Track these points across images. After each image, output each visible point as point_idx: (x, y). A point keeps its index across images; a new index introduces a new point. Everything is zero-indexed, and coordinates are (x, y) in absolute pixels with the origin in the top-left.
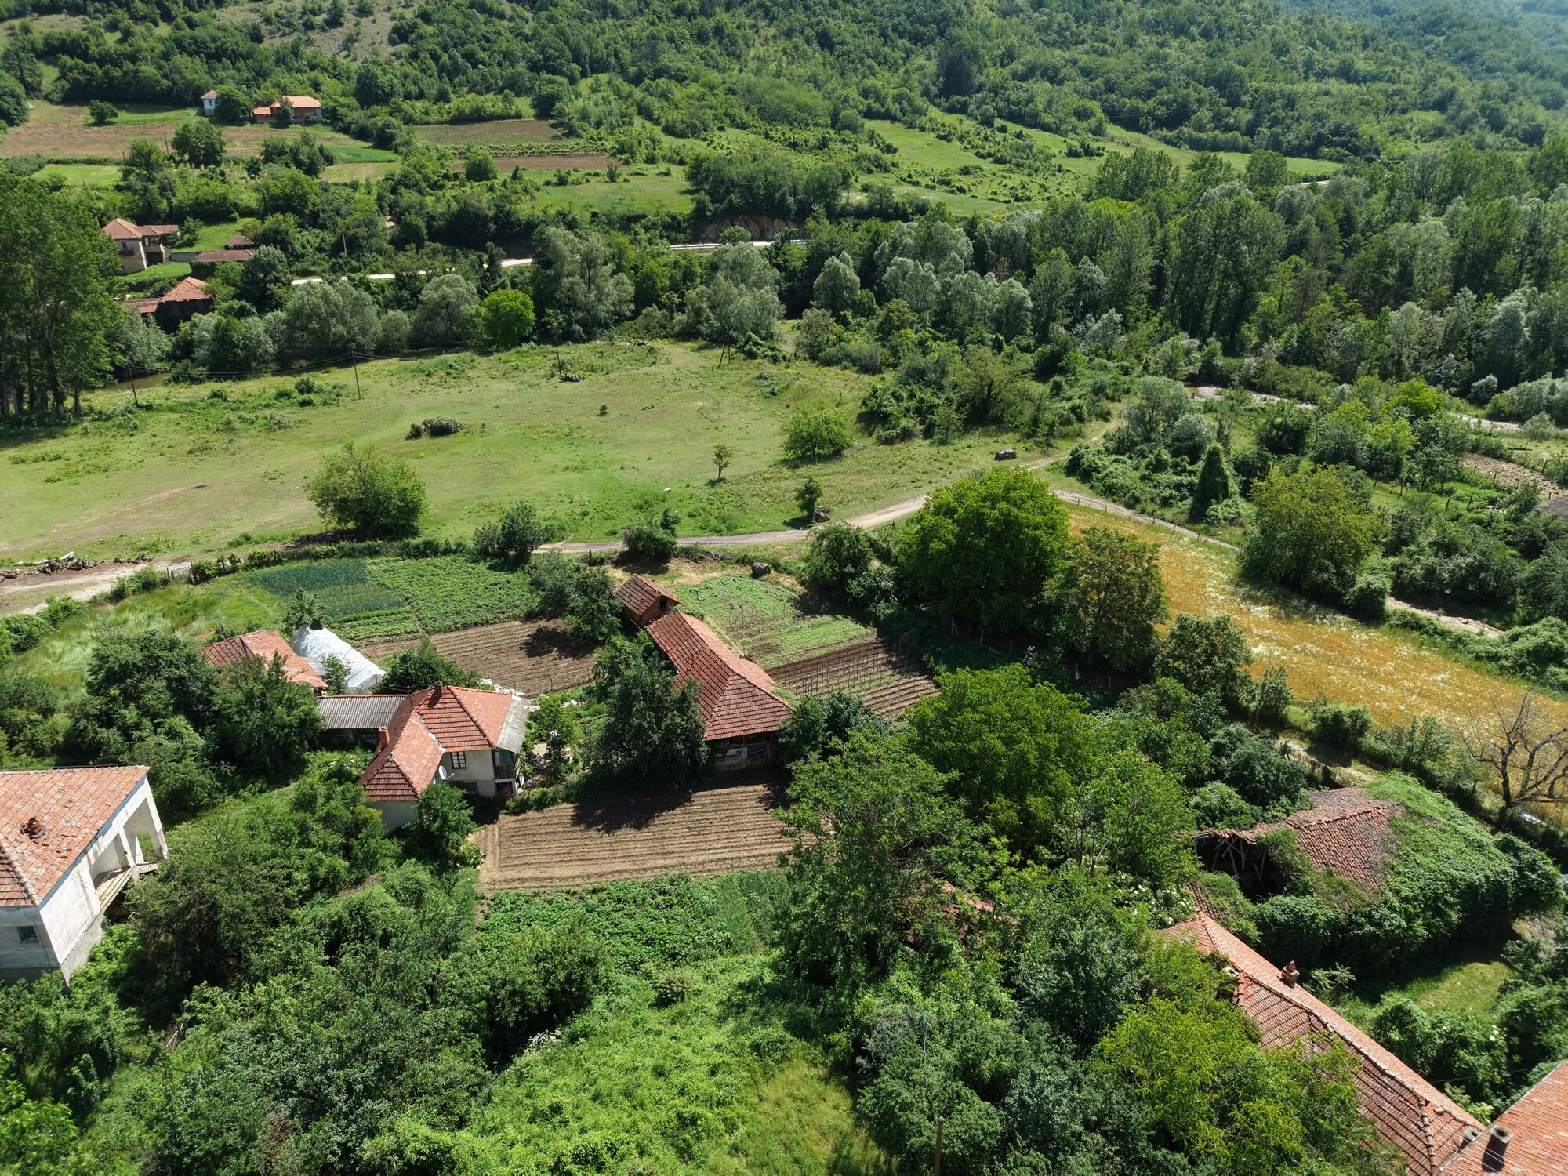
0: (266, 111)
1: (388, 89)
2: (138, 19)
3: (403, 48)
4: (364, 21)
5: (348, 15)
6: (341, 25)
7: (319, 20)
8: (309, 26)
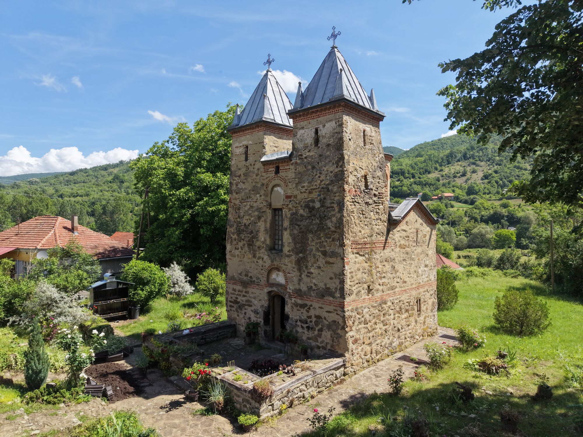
0: (436, 197)
1: (477, 191)
4: (474, 174)
5: (468, 173)
7: (459, 175)
8: (455, 177)
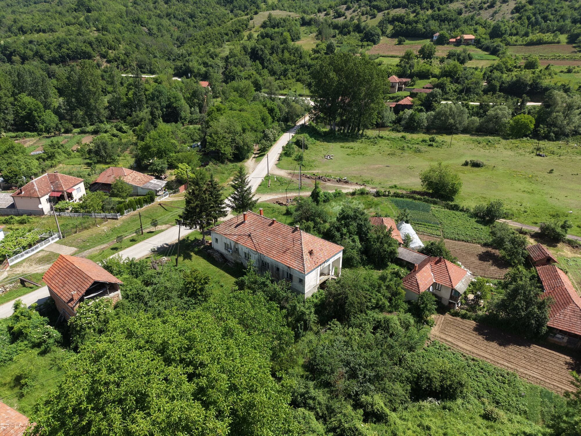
0: (454, 40)
1: (503, 32)
2: (422, 9)
3: (517, 15)
4: (503, 5)
5: (498, 3)
6: (494, 7)
7: (486, 6)
8: (481, 8)
